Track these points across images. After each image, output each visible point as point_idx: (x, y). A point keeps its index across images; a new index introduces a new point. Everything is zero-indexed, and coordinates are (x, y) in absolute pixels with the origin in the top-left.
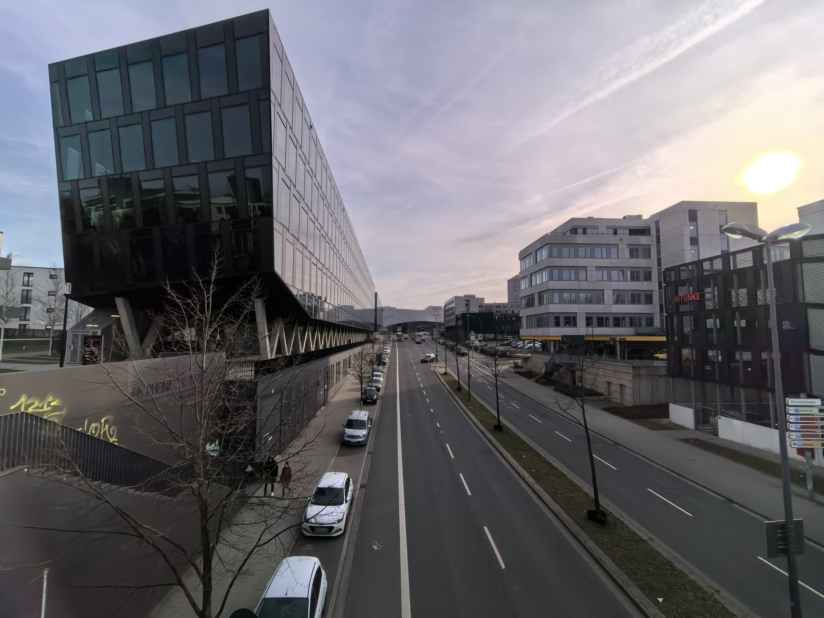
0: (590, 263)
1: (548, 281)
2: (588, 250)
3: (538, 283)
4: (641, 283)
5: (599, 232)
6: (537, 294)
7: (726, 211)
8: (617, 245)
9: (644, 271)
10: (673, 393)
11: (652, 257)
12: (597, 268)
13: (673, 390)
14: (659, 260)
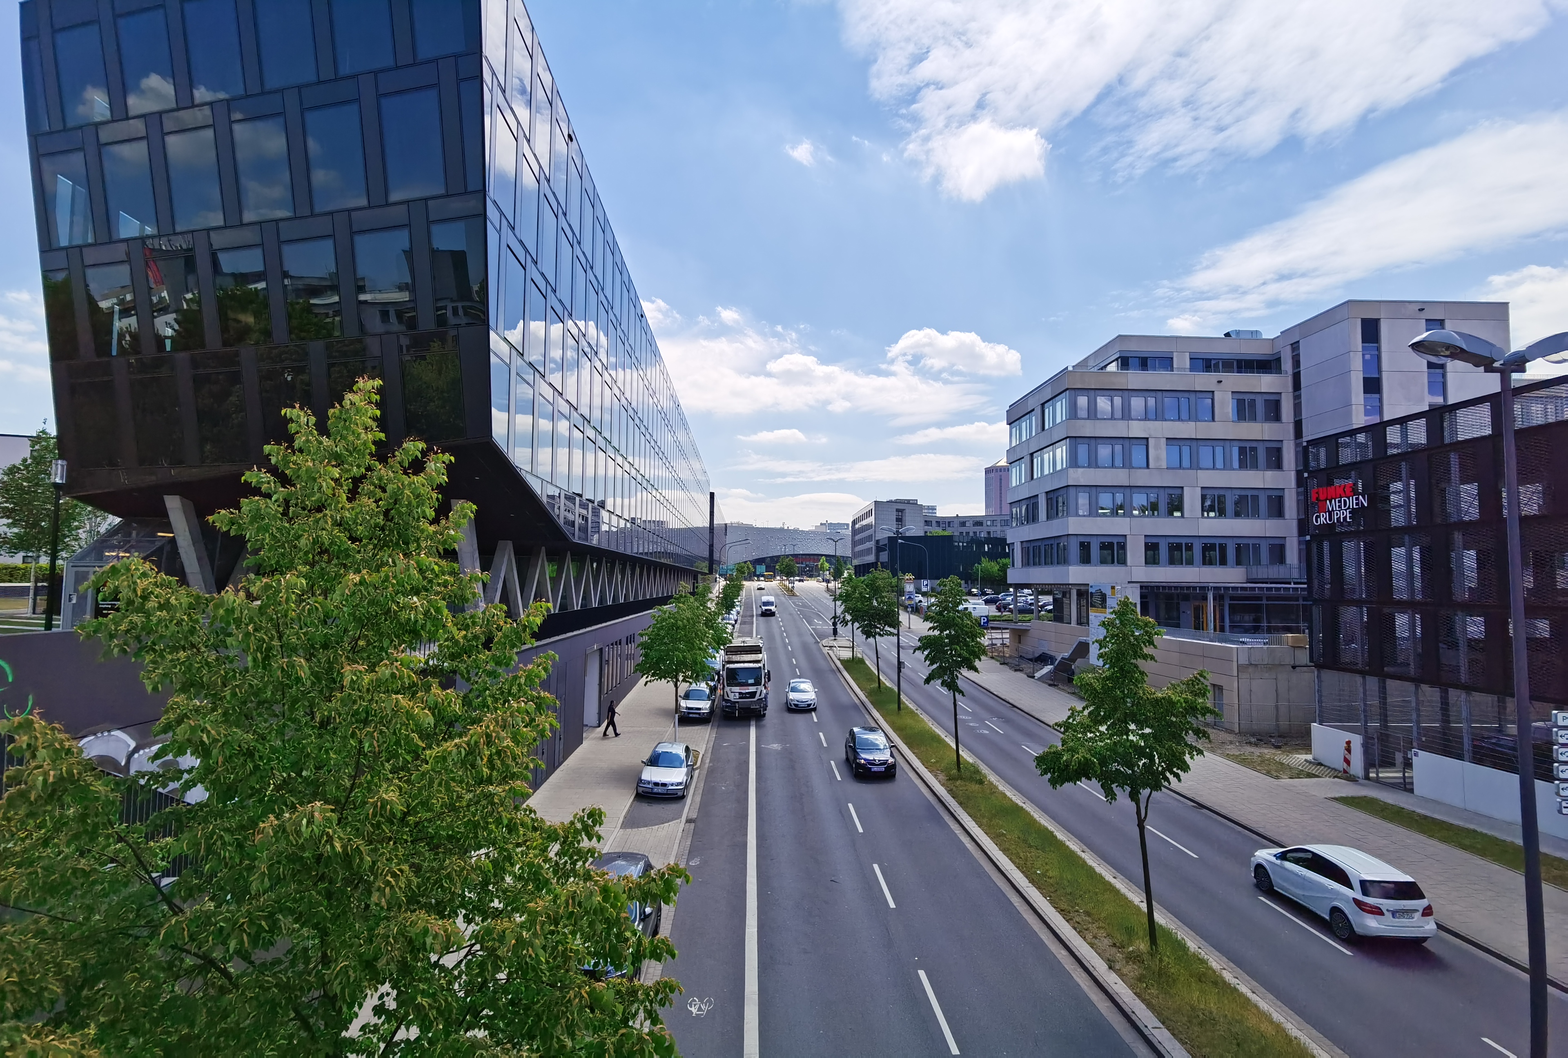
0: (1156, 429)
1: (1067, 468)
2: (1152, 403)
3: (1046, 472)
4: (1260, 473)
5: (1175, 366)
6: (1044, 495)
7: (1443, 320)
8: (1210, 395)
9: (1268, 450)
10: (1320, 702)
11: (1284, 419)
12: (1169, 440)
13: (1320, 696)
14: (1298, 425)
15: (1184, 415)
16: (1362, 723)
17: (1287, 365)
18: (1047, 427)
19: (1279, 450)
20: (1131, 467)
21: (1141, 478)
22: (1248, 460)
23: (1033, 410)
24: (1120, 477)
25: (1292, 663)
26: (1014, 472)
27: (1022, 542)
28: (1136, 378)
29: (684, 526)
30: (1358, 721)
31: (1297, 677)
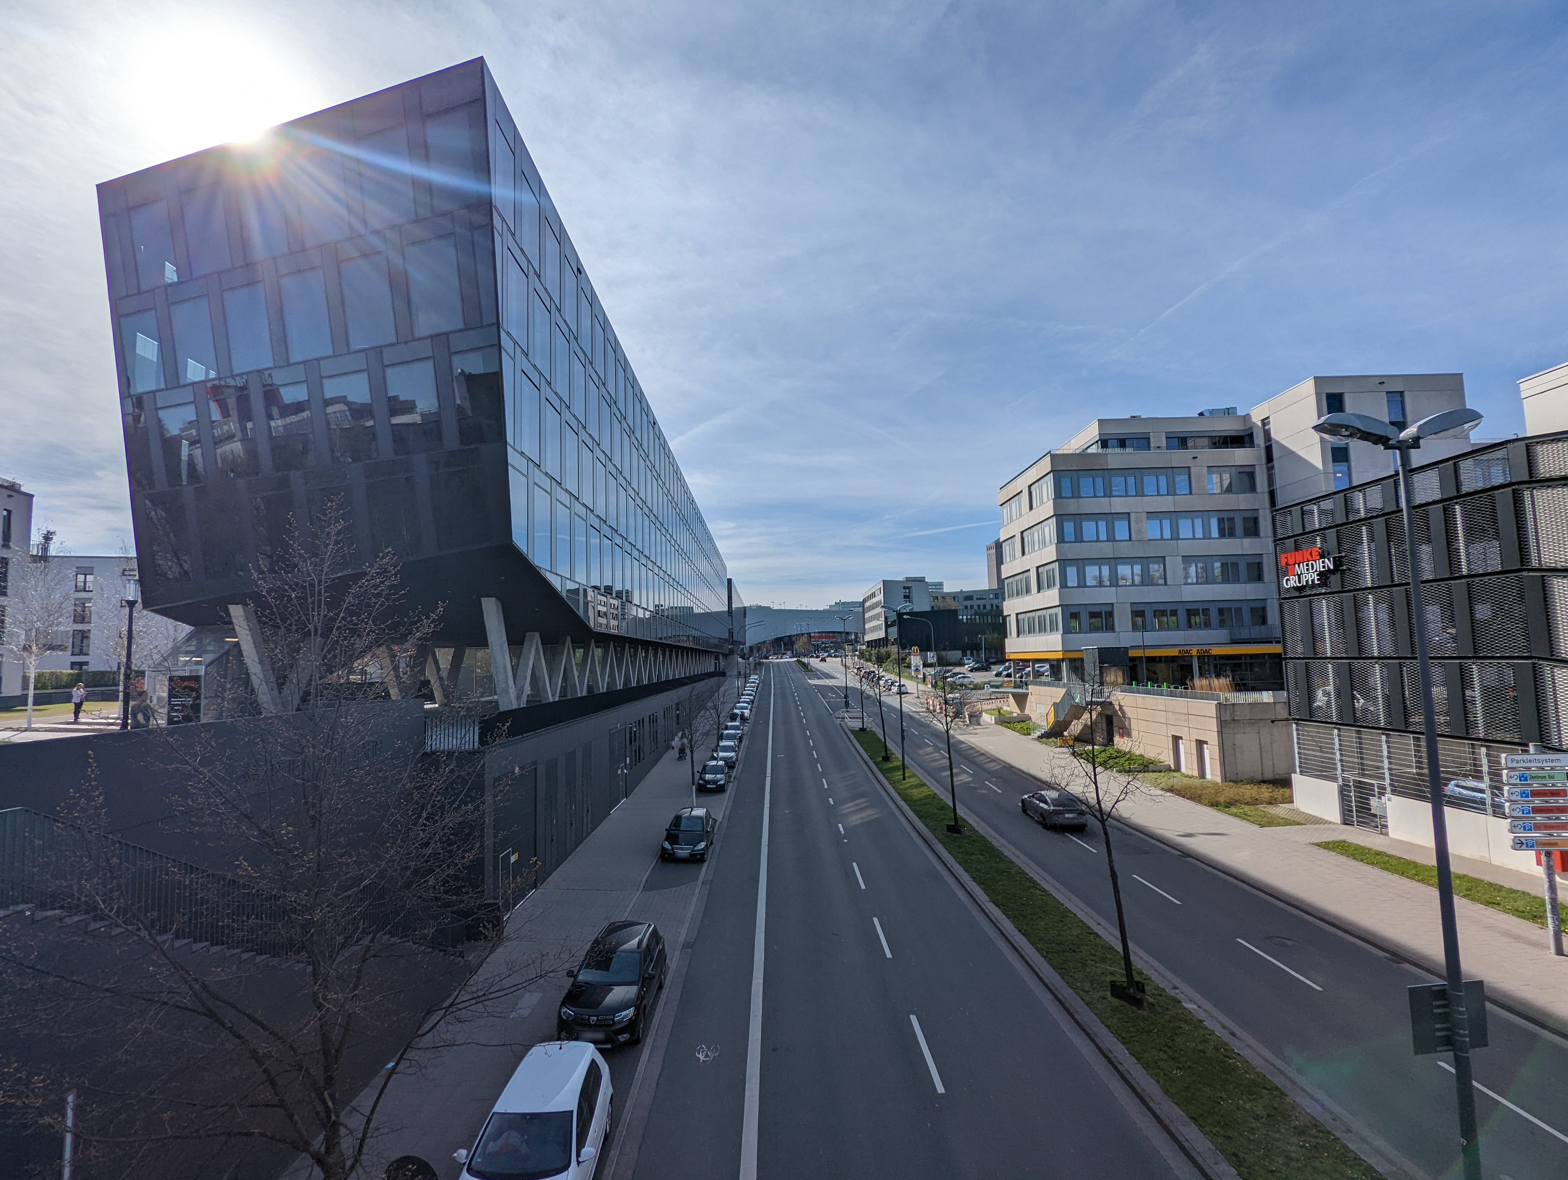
0: (1136, 505)
2: (1131, 480)
3: (1037, 548)
4: (1238, 541)
5: (1152, 445)
6: (1035, 569)
7: (1405, 392)
8: (1187, 470)
9: (1244, 518)
10: (1299, 753)
11: (1259, 489)
12: (1151, 515)
13: (1299, 748)
14: (1272, 494)
16: (1339, 771)
17: (1259, 440)
18: (1035, 506)
19: (1256, 520)
20: (1114, 540)
21: (1125, 550)
22: (1227, 530)
23: (1021, 491)
24: (1107, 549)
25: (1273, 717)
26: (1006, 548)
28: (1116, 457)
29: (700, 611)
30: (1336, 769)
31: (1278, 731)
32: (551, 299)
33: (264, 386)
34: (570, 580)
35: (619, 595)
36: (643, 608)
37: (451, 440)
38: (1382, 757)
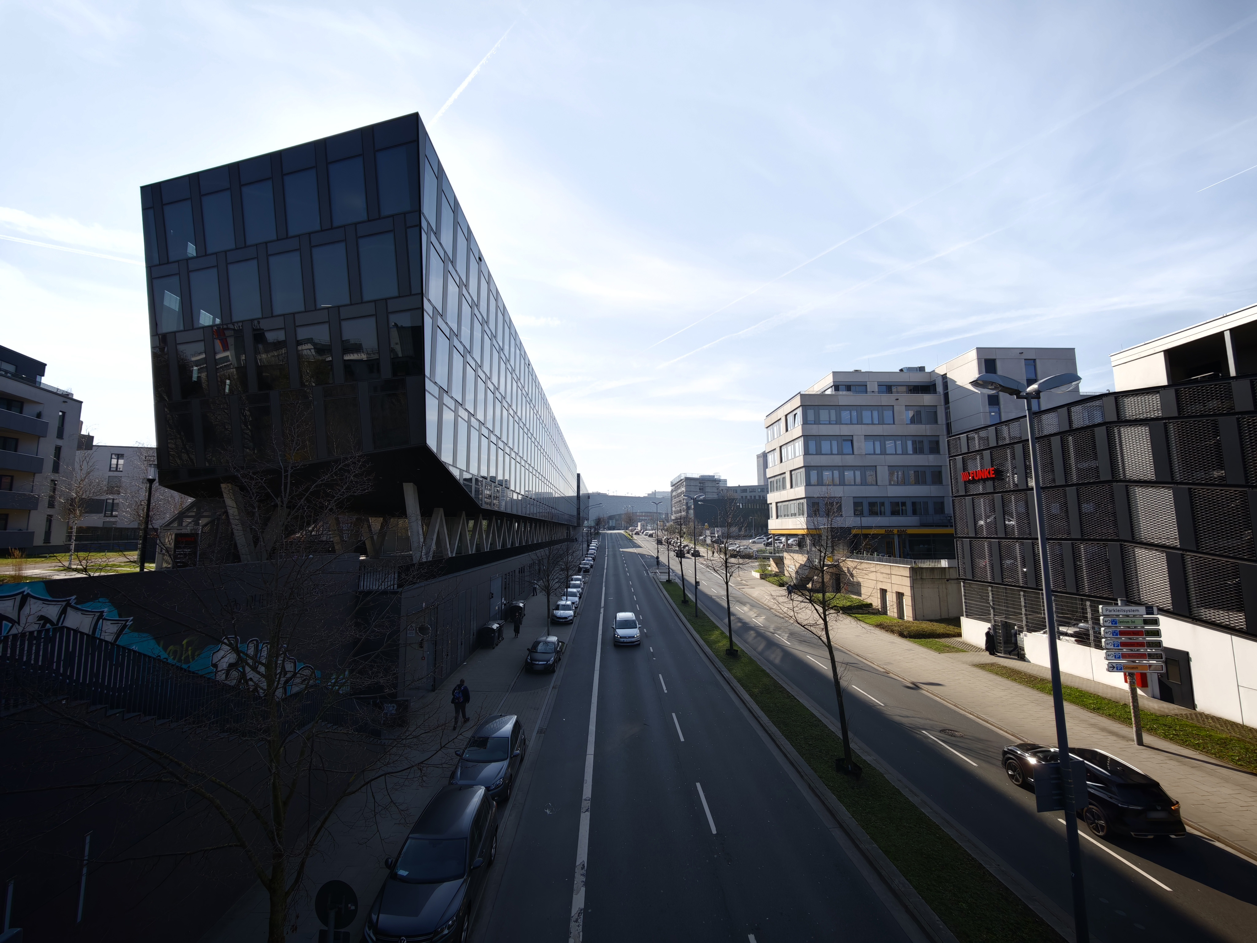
0: (858, 431)
1: (802, 455)
2: (854, 414)
3: (789, 458)
4: (925, 456)
5: (868, 390)
6: (789, 472)
7: (1034, 360)
8: (892, 407)
9: (930, 442)
10: (965, 602)
11: (939, 421)
12: (867, 437)
13: (965, 599)
14: (949, 426)
15: (876, 421)
16: (992, 616)
17: (940, 388)
18: (789, 429)
19: (937, 443)
20: (842, 454)
21: (849, 460)
22: (918, 449)
23: (780, 419)
24: (837, 460)
25: (948, 577)
26: (770, 458)
27: (777, 503)
28: (845, 398)
29: (557, 495)
30: (990, 614)
31: (952, 586)
32: (460, 278)
33: (254, 330)
34: (466, 471)
35: (501, 483)
36: (517, 493)
37: (386, 372)
38: (1021, 606)
